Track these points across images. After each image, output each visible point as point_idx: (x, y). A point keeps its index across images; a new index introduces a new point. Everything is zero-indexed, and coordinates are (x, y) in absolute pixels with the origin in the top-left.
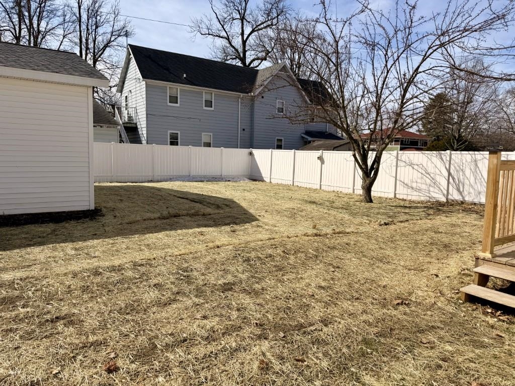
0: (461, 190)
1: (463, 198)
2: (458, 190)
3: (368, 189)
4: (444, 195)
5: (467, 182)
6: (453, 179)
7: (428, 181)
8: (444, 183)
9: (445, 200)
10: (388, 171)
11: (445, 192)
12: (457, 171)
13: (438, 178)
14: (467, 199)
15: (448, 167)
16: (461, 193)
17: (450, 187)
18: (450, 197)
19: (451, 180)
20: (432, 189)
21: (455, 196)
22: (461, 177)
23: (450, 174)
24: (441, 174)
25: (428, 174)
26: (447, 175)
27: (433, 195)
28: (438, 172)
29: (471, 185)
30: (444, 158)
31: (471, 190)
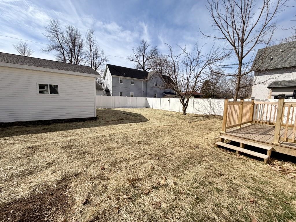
0: (214, 111)
2: (213, 111)
3: (184, 111)
5: (216, 108)
6: (212, 107)
7: (204, 108)
8: (209, 109)
9: (209, 114)
10: (191, 105)
11: (209, 112)
12: (213, 105)
13: (207, 107)
14: (216, 114)
15: (210, 103)
16: (214, 112)
17: (211, 110)
19: (211, 108)
20: (205, 111)
21: (212, 113)
22: (214, 107)
23: (211, 106)
25: (204, 106)
27: (205, 113)
28: (207, 105)
29: (217, 110)
30: (209, 101)
31: (218, 111)
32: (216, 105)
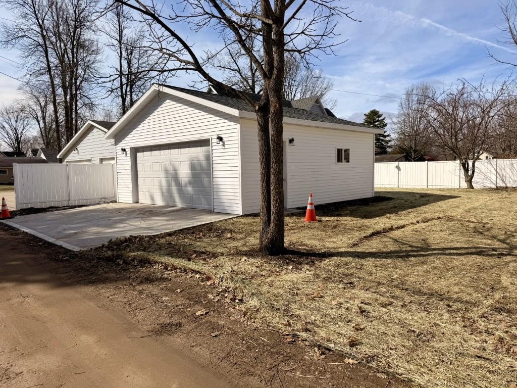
0: (504, 180)
1: (506, 184)
2: (503, 180)
4: (494, 184)
5: (507, 176)
6: (499, 175)
7: (482, 177)
8: (494, 178)
9: (495, 187)
10: (453, 173)
11: (495, 183)
12: (501, 170)
13: (489, 175)
14: (509, 185)
15: (495, 168)
16: (504, 182)
17: (498, 179)
18: (498, 185)
19: (498, 175)
20: (485, 181)
21: (501, 184)
22: (504, 173)
23: (497, 172)
24: (491, 172)
25: (482, 173)
26: (495, 172)
27: (486, 184)
28: (489, 171)
29: (510, 177)
30: (493, 163)
31: (511, 180)
32: (508, 171)
